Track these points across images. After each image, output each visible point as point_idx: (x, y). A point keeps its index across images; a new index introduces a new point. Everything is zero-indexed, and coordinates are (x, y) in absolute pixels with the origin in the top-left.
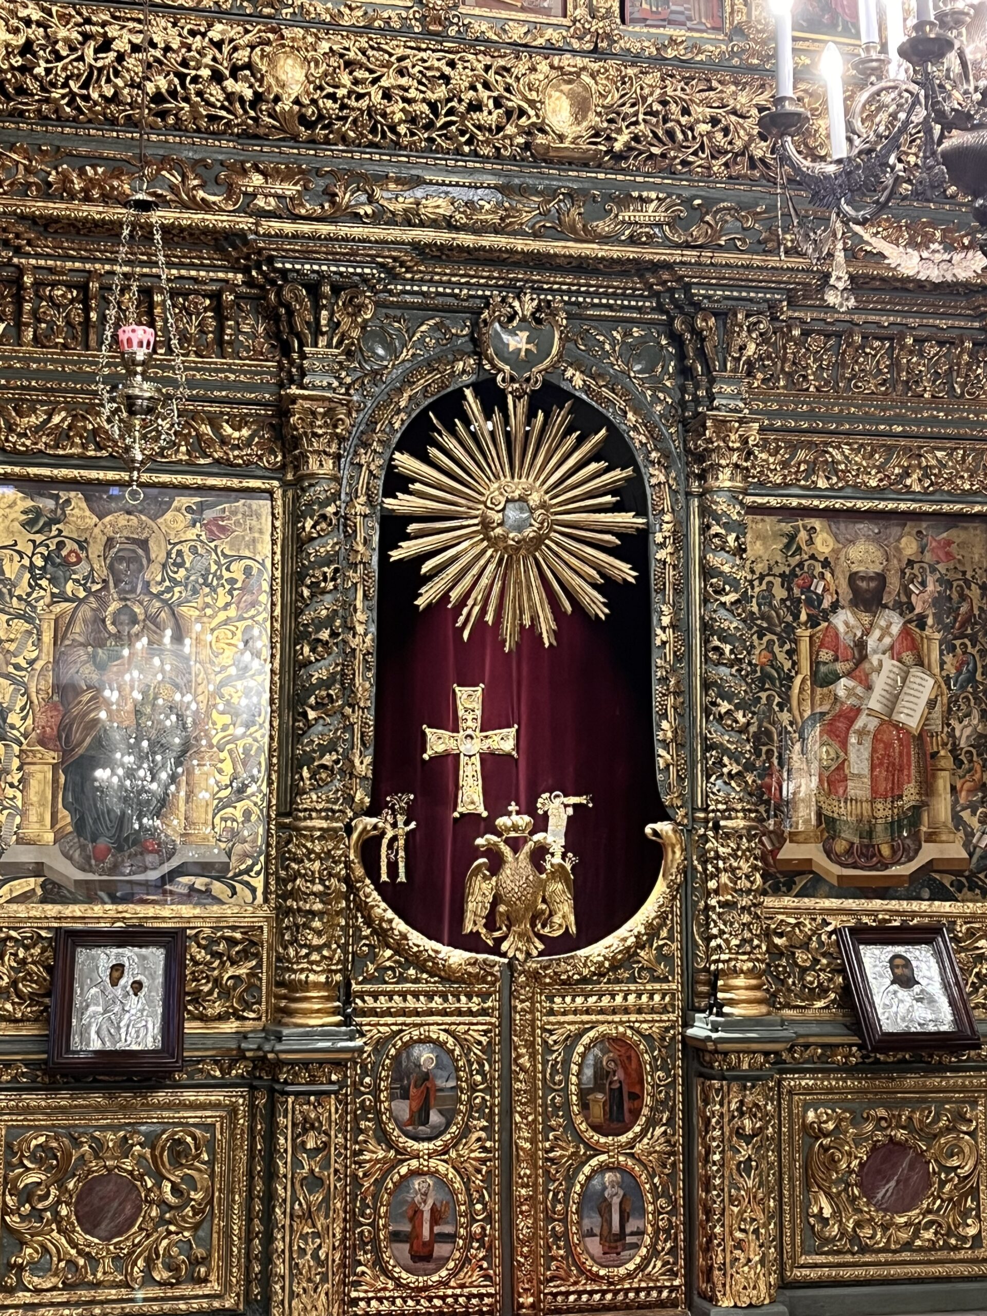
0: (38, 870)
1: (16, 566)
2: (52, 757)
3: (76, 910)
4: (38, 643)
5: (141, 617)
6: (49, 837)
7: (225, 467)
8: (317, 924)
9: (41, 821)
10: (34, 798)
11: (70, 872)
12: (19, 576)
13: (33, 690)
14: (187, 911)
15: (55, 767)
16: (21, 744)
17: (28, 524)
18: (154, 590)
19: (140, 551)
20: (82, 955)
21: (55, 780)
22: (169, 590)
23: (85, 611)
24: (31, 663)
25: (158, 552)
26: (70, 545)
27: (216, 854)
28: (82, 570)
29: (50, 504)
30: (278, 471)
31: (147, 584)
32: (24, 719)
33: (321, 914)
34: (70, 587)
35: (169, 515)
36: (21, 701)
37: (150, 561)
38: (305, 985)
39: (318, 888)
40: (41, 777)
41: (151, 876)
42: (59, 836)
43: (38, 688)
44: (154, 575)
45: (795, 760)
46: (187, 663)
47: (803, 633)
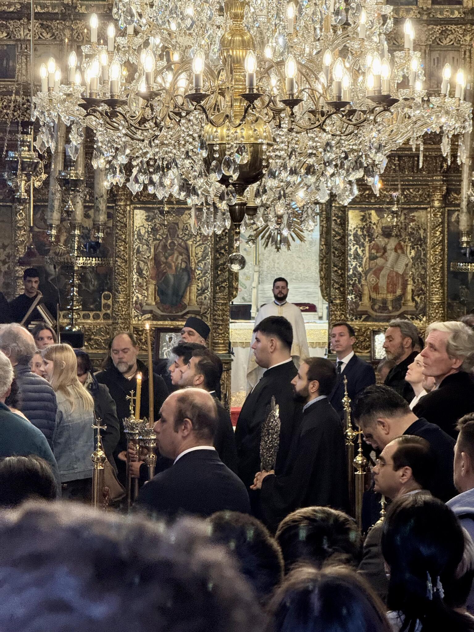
1: (144, 231)
2: (154, 282)
3: (161, 323)
4: (150, 252)
5: (177, 244)
6: (154, 303)
8: (221, 327)
9: (152, 299)
10: (150, 293)
11: (159, 312)
12: (145, 233)
13: (149, 265)
15: (155, 285)
16: (146, 278)
17: (147, 220)
18: (180, 236)
19: (176, 226)
20: (162, 334)
21: (155, 288)
22: (184, 236)
24: (148, 257)
25: (181, 226)
26: (158, 225)
27: (196, 308)
28: (161, 232)
29: (153, 214)
31: (178, 235)
32: (147, 272)
33: (222, 325)
34: (158, 236)
35: (184, 216)
36: (146, 268)
37: (179, 229)
39: (221, 318)
40: (152, 288)
41: (180, 314)
42: (156, 303)
43: (150, 264)
44: (180, 232)
45: (363, 282)
46: (189, 256)
47: (367, 245)
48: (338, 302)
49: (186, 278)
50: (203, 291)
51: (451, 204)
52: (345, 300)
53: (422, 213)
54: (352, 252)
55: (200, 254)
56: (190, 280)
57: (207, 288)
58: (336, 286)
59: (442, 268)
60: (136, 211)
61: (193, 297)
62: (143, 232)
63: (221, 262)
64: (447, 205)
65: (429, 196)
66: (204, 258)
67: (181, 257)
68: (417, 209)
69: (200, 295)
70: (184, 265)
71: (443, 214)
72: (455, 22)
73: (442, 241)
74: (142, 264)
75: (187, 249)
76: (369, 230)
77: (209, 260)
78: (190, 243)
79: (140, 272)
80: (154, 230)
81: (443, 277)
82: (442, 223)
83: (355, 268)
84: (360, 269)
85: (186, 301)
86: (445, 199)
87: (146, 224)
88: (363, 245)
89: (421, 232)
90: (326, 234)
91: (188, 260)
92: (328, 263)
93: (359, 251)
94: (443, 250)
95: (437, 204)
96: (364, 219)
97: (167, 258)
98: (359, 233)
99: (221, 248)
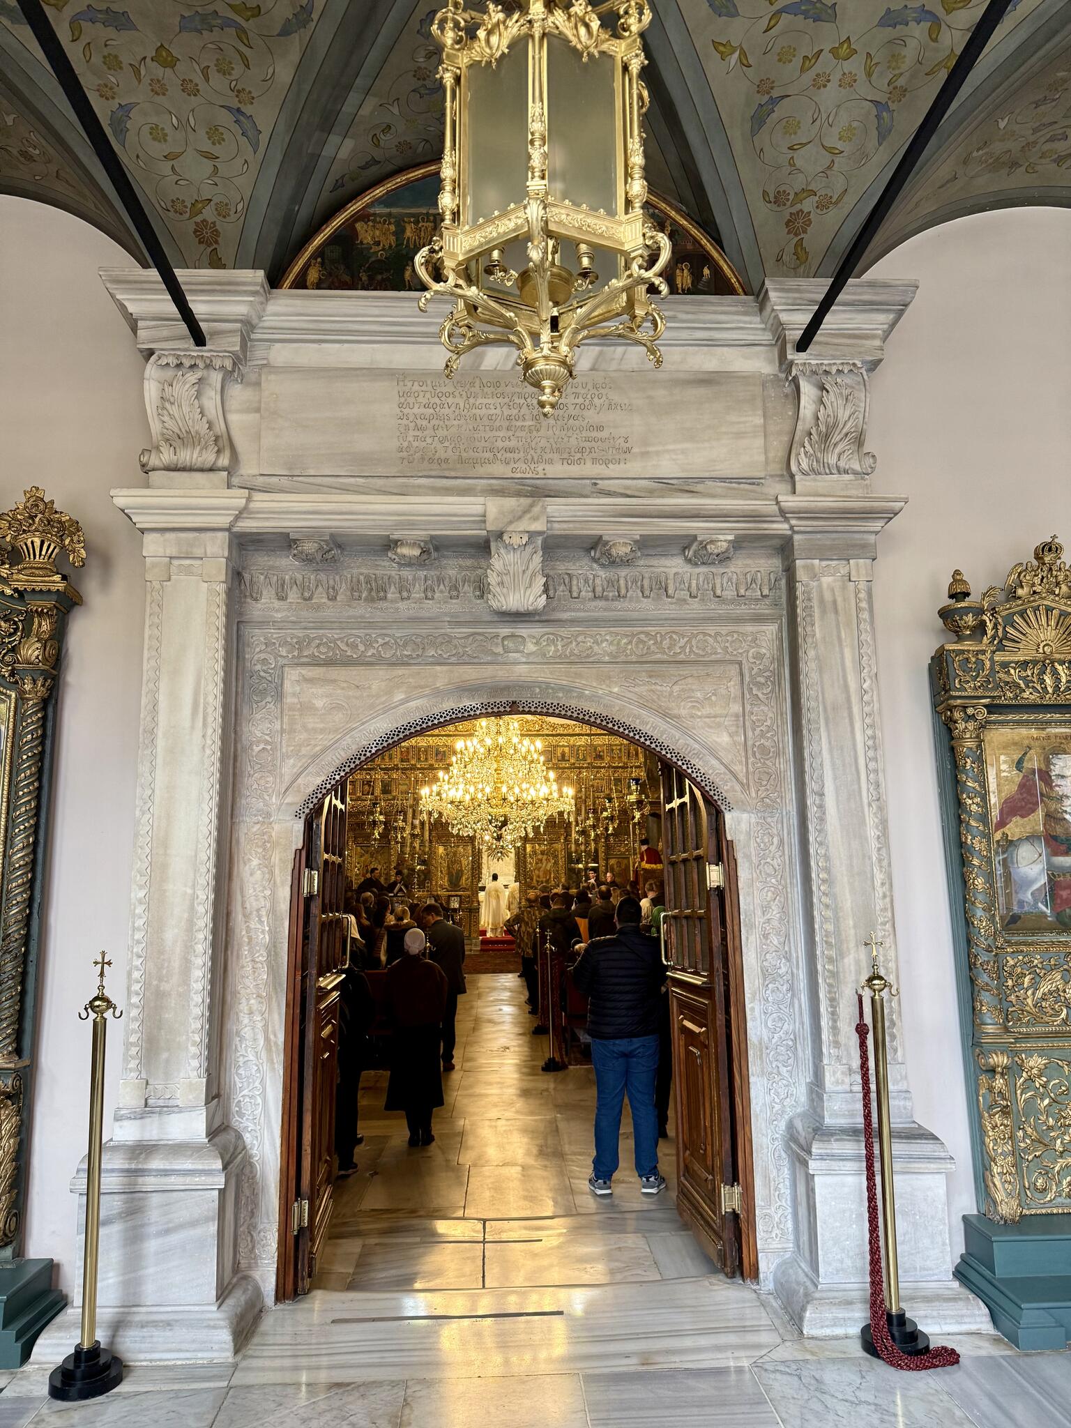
0: (446, 889)
2: (447, 876)
3: (450, 893)
4: (445, 864)
9: (446, 883)
10: (446, 880)
11: (449, 888)
12: (443, 856)
13: (445, 869)
14: (462, 893)
16: (444, 875)
17: (444, 850)
19: (456, 852)
21: (448, 878)
22: (459, 856)
23: (450, 860)
25: (458, 852)
26: (449, 852)
27: (465, 886)
29: (447, 847)
31: (457, 856)
32: (444, 872)
34: (449, 857)
38: (474, 899)
39: (475, 890)
41: (458, 889)
42: (448, 885)
45: (534, 874)
46: (461, 865)
47: (535, 858)
49: (460, 874)
53: (556, 845)
54: (528, 862)
55: (466, 865)
56: (462, 875)
57: (469, 878)
60: (440, 847)
61: (463, 882)
63: (475, 866)
64: (566, 841)
65: (559, 837)
68: (554, 843)
69: (467, 881)
70: (459, 869)
71: (565, 845)
74: (442, 869)
75: (460, 862)
76: (535, 852)
77: (470, 866)
78: (462, 859)
79: (441, 872)
82: (565, 848)
83: (530, 868)
85: (460, 884)
88: (533, 859)
89: (556, 852)
90: (517, 854)
91: (461, 867)
92: (519, 866)
95: (562, 841)
96: (533, 848)
97: (452, 866)
98: (531, 853)
99: (475, 861)
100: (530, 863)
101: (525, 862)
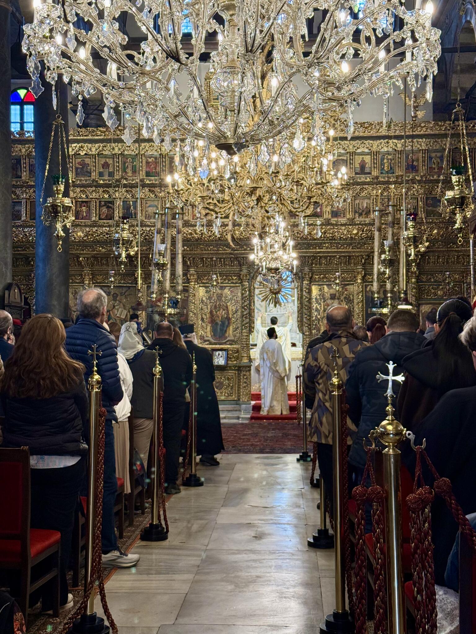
0: (208, 341)
2: (210, 325)
3: (214, 346)
5: (222, 305)
7: (233, 283)
8: (245, 348)
11: (213, 341)
14: (229, 346)
17: (206, 292)
18: (223, 301)
20: (214, 352)
21: (211, 328)
23: (214, 304)
25: (224, 295)
26: (212, 295)
27: (232, 338)
28: (213, 298)
29: (209, 289)
30: (241, 283)
34: (212, 301)
35: (225, 290)
38: (244, 356)
39: (245, 343)
40: (209, 328)
41: (224, 341)
42: (212, 336)
43: (208, 315)
44: (223, 299)
45: (321, 323)
46: (228, 311)
47: (322, 304)
48: (307, 333)
49: (227, 323)
50: (236, 329)
51: (367, 282)
52: (311, 333)
53: (351, 287)
54: (314, 308)
55: (234, 310)
56: (229, 323)
57: (238, 328)
58: (306, 325)
59: (363, 315)
60: (200, 288)
61: (231, 332)
62: (204, 299)
63: (245, 313)
64: (364, 282)
65: (355, 277)
66: (236, 312)
67: (224, 312)
68: (348, 284)
69: (235, 331)
70: (225, 316)
71: (362, 287)
72: (368, 183)
73: (362, 301)
74: (204, 316)
75: (227, 307)
76: (323, 295)
77: (239, 313)
78: (229, 304)
79: (202, 319)
80: (210, 298)
81: (363, 320)
82: (362, 291)
83: (316, 316)
84: (319, 317)
85: (227, 335)
86: (363, 278)
87: (206, 295)
88: (320, 304)
89: (351, 296)
90: (300, 298)
91: (228, 313)
92: (302, 313)
93: (318, 307)
94: (363, 305)
95: (359, 281)
96: (320, 290)
97: (216, 312)
98: (318, 297)
99: (245, 306)
100: (317, 310)
101: (310, 308)
